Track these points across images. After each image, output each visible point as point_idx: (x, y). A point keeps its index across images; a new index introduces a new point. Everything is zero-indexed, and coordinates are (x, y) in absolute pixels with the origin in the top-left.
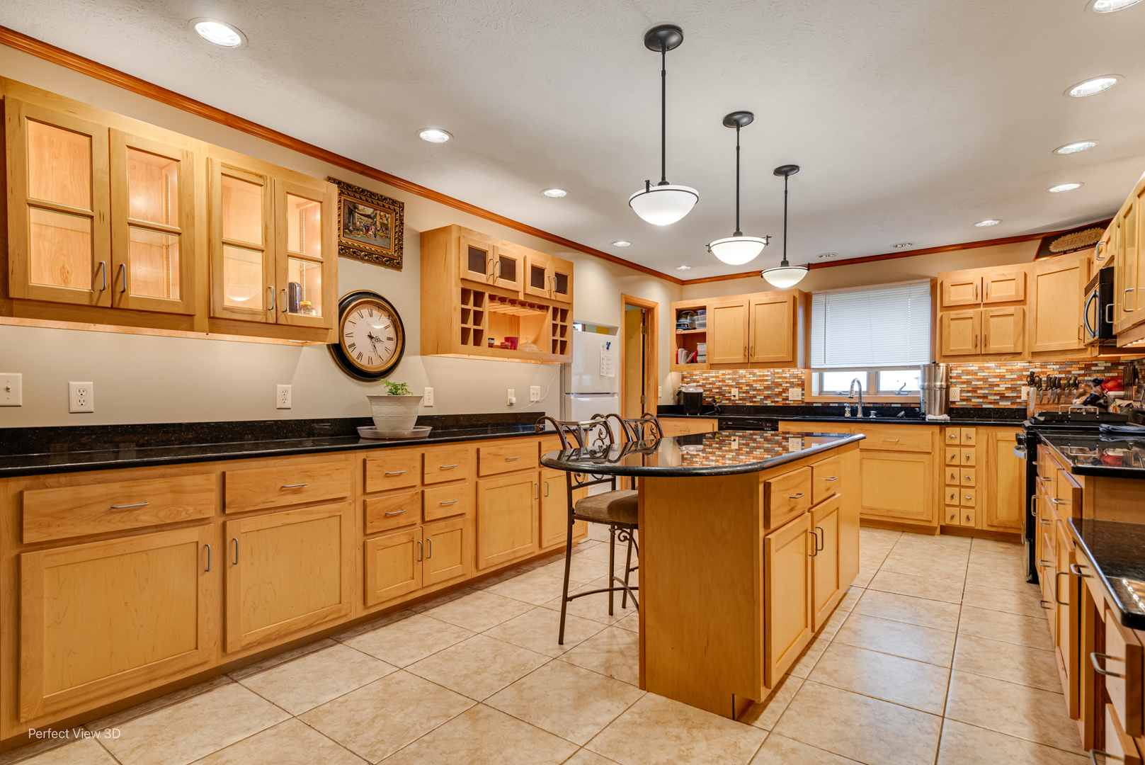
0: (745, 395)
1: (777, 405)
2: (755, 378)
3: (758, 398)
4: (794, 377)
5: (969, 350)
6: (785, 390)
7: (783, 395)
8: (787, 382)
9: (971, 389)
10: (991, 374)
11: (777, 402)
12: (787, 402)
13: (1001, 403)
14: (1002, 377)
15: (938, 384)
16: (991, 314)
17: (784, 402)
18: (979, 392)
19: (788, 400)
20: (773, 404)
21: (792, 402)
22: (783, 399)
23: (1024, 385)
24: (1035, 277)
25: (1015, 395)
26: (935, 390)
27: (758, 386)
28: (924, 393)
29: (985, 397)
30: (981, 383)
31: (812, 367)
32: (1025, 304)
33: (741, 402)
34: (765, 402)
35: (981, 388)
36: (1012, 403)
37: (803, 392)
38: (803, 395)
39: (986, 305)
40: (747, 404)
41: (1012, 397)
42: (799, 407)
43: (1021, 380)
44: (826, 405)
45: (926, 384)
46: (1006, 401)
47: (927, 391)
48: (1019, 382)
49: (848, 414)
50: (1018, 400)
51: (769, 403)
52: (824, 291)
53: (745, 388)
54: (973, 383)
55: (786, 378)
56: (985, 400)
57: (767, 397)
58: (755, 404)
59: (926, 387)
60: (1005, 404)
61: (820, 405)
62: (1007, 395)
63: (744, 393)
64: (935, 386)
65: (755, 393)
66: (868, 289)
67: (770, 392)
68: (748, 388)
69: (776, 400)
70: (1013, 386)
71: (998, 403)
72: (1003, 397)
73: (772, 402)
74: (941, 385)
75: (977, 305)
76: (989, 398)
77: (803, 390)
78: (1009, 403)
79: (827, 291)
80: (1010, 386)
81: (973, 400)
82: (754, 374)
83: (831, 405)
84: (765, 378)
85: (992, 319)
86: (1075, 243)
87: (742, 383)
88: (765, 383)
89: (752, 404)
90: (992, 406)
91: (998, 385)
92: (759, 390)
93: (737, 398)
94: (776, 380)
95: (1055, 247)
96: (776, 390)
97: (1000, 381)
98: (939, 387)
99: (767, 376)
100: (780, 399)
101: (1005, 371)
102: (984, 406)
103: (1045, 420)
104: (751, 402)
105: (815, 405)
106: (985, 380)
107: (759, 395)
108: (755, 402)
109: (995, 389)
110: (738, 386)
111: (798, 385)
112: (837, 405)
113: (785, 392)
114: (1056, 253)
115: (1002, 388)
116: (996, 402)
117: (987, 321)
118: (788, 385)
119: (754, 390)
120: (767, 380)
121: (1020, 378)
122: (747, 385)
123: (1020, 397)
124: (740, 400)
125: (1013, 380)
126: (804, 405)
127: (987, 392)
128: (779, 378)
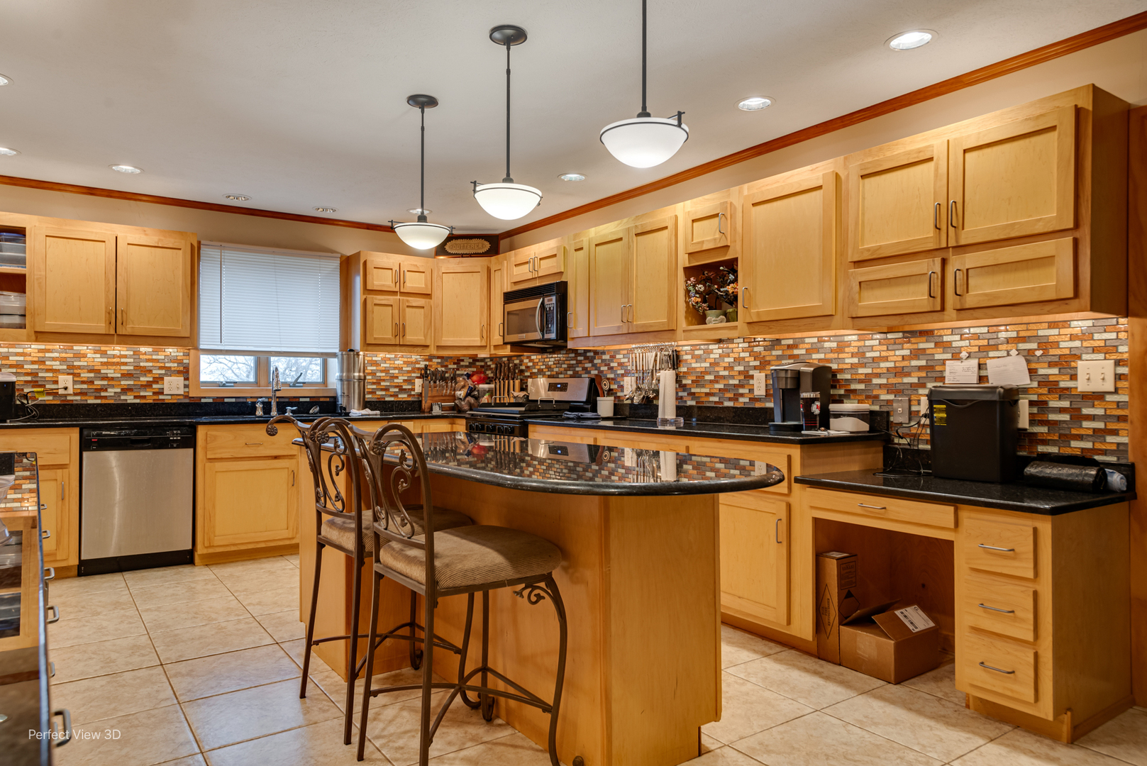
0: (85, 386)
1: (143, 401)
2: (105, 360)
3: (111, 392)
4: (171, 361)
5: (390, 339)
6: (159, 379)
7: (154, 386)
8: (161, 368)
9: (375, 381)
10: (392, 365)
11: (144, 397)
12: (161, 397)
13: (400, 396)
14: (400, 369)
15: (356, 374)
16: (407, 304)
17: (156, 397)
18: (382, 384)
19: (162, 393)
20: (138, 401)
21: (169, 397)
22: (154, 393)
23: (417, 377)
24: (441, 274)
25: (410, 387)
26: (354, 382)
27: (110, 372)
28: (342, 385)
29: (386, 389)
30: (384, 374)
31: (202, 347)
32: (431, 298)
33: (78, 398)
34: (123, 397)
35: (384, 380)
36: (409, 396)
37: (187, 382)
38: (186, 386)
39: (403, 294)
40: (89, 402)
41: (409, 389)
42: (181, 404)
43: (414, 372)
44: (218, 401)
45: (344, 374)
46: (405, 393)
47: (346, 383)
48: (413, 375)
49: (259, 412)
50: (413, 393)
51: (129, 399)
52: (219, 244)
53: (85, 375)
54: (378, 374)
55: (157, 361)
56: (388, 393)
57: (125, 390)
58: (104, 401)
59: (344, 378)
60: (403, 397)
61: (211, 400)
62: (404, 387)
63: (83, 382)
64: (354, 376)
65: (105, 383)
66: (274, 253)
67: (132, 383)
68: (92, 375)
69: (142, 394)
70: (409, 378)
71: (397, 395)
72: (402, 390)
73: (135, 397)
74: (359, 376)
75: (394, 293)
76: (391, 390)
77: (187, 379)
78: (406, 396)
79: (223, 244)
80: (406, 378)
81: (378, 393)
82: (104, 353)
83: (226, 400)
84: (123, 360)
85: (408, 310)
86: (466, 249)
87: (79, 367)
88: (123, 368)
89: (98, 401)
90: (392, 399)
91: (397, 377)
92: (112, 379)
93: (70, 391)
94: (142, 364)
95: (451, 248)
96: (142, 379)
97: (399, 373)
98: (357, 378)
99: (125, 356)
100: (148, 393)
101: (402, 363)
102: (387, 399)
103: (525, 410)
104: (96, 398)
105: (203, 401)
106: (386, 371)
107: (113, 386)
108: (105, 397)
109: (396, 381)
110: (72, 371)
111: (179, 372)
112: (233, 400)
113: (157, 383)
114: (452, 254)
115: (400, 380)
116: (395, 395)
117: (404, 310)
118: (163, 372)
119: (102, 379)
120: (125, 364)
121: (413, 371)
122: (90, 371)
123: (414, 390)
124: (75, 394)
125: (409, 372)
126: (187, 401)
127: (388, 384)
128: (148, 360)
